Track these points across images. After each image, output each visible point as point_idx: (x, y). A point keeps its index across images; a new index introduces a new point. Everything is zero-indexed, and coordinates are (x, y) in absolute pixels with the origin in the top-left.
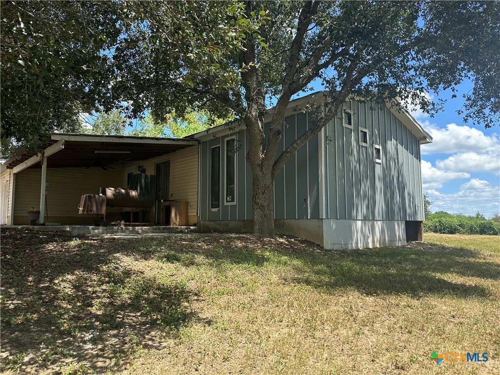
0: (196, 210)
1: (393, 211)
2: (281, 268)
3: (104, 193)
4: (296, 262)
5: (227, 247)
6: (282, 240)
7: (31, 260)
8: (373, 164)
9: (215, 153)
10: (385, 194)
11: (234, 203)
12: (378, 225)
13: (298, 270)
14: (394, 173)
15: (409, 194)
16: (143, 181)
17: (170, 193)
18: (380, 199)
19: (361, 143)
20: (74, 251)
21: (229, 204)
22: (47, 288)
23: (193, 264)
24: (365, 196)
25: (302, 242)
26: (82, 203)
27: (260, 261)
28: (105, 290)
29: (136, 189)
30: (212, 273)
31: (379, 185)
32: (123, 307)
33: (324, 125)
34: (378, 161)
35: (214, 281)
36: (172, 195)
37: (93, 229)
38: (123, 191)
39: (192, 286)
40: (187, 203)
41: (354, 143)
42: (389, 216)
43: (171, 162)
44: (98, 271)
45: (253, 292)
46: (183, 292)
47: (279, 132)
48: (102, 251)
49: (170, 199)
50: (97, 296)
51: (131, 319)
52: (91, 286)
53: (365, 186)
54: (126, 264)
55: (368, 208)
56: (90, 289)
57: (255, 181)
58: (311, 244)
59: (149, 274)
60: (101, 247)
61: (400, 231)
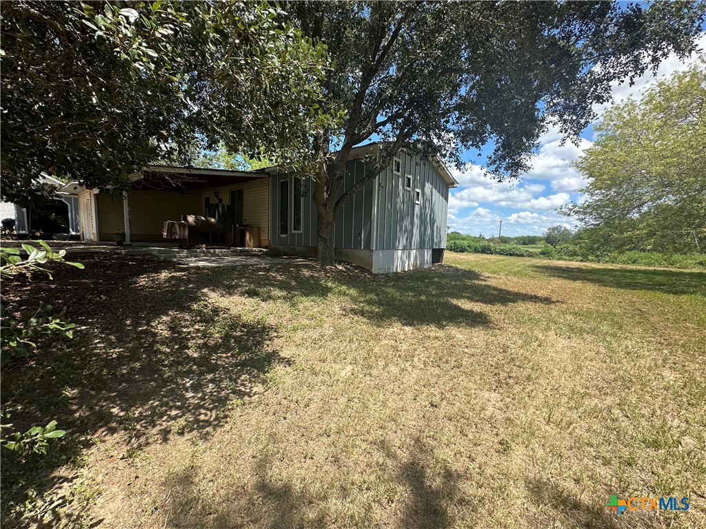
0: (267, 235)
1: (424, 241)
2: (341, 298)
3: (185, 219)
4: (353, 292)
5: (298, 278)
6: (340, 268)
7: (126, 299)
8: (414, 204)
9: (284, 186)
10: (420, 228)
11: (301, 232)
12: (413, 252)
13: (354, 300)
14: (428, 211)
15: (437, 227)
16: (220, 209)
17: (244, 218)
18: (416, 232)
19: (405, 188)
20: (165, 287)
21: (296, 232)
22: (145, 332)
23: (270, 297)
24: (406, 230)
25: (356, 268)
26: (166, 228)
27: (324, 292)
28: (198, 331)
29: (214, 217)
30: (286, 306)
31: (416, 221)
32: (215, 348)
33: (379, 173)
34: (417, 202)
35: (289, 316)
36: (246, 220)
37: (178, 252)
38: (203, 218)
39: (271, 321)
40: (259, 228)
41: (401, 187)
42: (421, 246)
43: (244, 191)
44: (189, 310)
45: (321, 327)
46: (264, 328)
47: (341, 178)
48: (191, 286)
49: (244, 224)
50: (192, 337)
51: (224, 361)
52: (185, 327)
53: (406, 222)
54: (213, 301)
55: (407, 239)
56: (185, 330)
57: (320, 217)
58: (363, 270)
59: (234, 311)
60: (189, 281)
61: (428, 255)
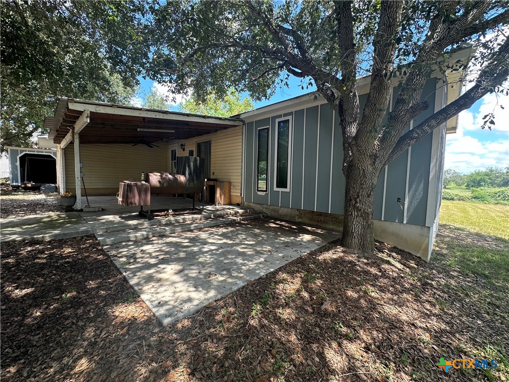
0: (239, 191)
3: (147, 179)
11: (287, 190)
16: (192, 164)
21: (281, 190)
26: (121, 192)
29: (184, 174)
36: (213, 173)
38: (170, 176)
40: (230, 183)
43: (212, 142)
49: (212, 177)
